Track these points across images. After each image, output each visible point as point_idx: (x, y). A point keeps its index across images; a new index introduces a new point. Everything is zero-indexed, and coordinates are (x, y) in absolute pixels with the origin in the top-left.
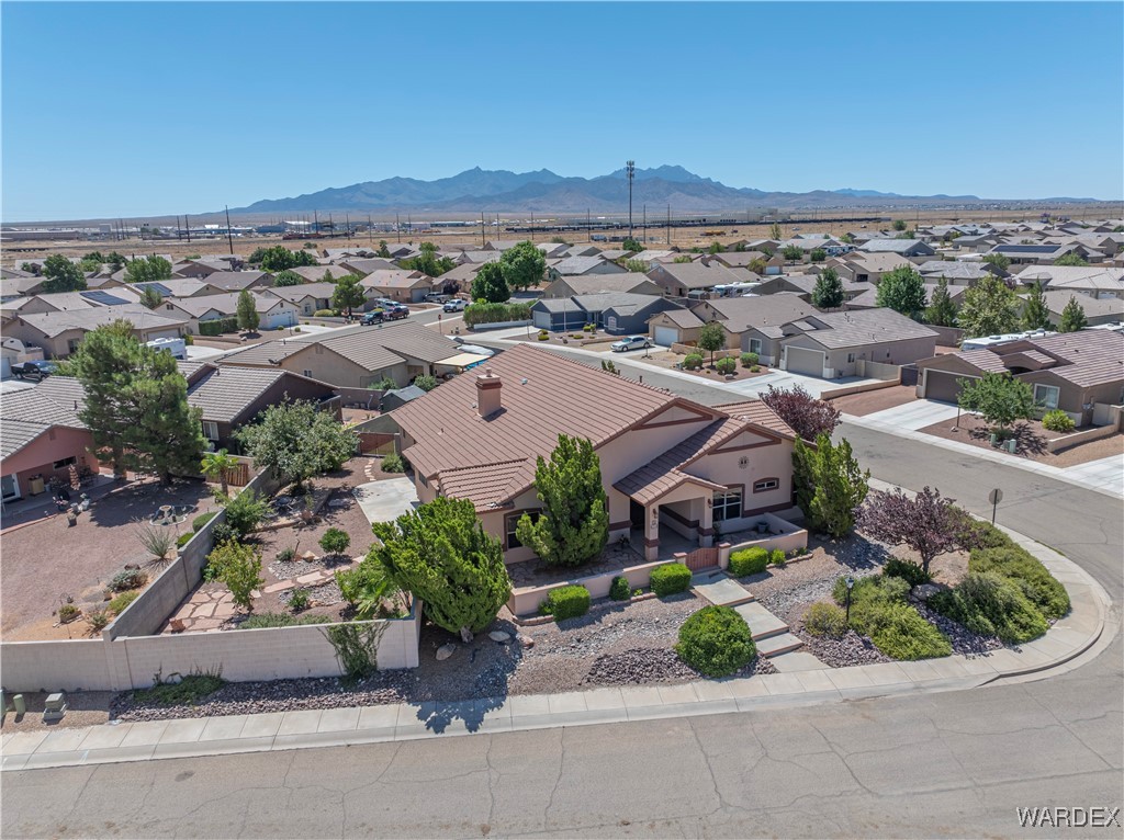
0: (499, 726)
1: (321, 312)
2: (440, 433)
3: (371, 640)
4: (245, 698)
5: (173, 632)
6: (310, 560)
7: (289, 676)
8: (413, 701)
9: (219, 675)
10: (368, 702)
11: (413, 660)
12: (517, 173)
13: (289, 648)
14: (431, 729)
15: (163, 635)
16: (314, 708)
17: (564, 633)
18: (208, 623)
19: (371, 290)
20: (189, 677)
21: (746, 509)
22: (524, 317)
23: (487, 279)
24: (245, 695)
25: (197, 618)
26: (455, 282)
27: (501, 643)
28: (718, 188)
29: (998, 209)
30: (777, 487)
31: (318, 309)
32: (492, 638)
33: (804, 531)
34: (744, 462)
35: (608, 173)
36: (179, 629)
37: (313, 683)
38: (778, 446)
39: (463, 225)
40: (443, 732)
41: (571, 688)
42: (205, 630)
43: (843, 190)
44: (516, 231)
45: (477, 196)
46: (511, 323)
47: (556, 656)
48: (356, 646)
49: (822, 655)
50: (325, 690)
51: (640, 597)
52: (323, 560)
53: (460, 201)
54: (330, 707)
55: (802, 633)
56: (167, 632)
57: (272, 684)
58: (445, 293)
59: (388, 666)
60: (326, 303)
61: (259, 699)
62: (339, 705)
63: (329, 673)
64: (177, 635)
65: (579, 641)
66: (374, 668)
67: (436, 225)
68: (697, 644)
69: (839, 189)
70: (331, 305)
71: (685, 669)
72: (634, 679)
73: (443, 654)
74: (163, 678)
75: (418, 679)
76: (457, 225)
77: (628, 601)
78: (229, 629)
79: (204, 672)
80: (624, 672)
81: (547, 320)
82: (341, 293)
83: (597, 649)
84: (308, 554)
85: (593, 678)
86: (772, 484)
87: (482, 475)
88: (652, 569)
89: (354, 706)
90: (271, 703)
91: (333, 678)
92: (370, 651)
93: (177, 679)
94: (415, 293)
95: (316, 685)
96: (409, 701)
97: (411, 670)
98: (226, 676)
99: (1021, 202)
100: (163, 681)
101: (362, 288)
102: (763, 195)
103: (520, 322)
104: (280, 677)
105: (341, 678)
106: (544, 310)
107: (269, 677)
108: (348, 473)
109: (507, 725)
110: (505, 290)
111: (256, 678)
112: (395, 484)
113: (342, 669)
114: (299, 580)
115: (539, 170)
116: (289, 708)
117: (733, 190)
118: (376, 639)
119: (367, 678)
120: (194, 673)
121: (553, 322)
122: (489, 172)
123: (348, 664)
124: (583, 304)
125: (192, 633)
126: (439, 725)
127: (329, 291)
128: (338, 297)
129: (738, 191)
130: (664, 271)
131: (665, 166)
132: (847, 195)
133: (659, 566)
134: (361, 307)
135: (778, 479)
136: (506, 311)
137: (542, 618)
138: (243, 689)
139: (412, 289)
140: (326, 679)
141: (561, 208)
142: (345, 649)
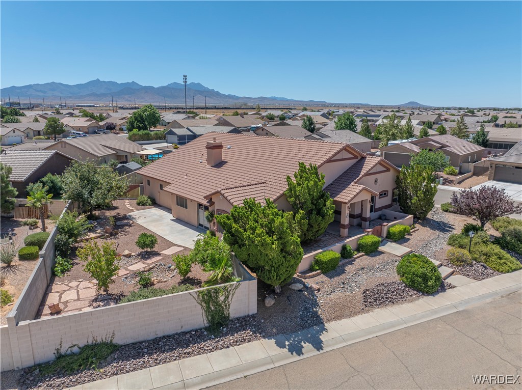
0: (337, 343)
1: (36, 137)
2: (186, 177)
3: (227, 298)
4: (139, 355)
5: (52, 314)
6: (129, 256)
7: (167, 334)
8: (267, 336)
9: (111, 341)
10: (236, 343)
11: (253, 309)
12: (119, 82)
13: (168, 312)
14: (294, 353)
15: (43, 318)
16: (199, 354)
17: (333, 279)
18: (78, 304)
19: (66, 126)
20: (87, 347)
21: (376, 207)
22: (160, 138)
23: (135, 120)
24: (139, 353)
25: (67, 302)
26: (112, 124)
27: (300, 291)
28: (218, 94)
29: (335, 106)
30: (387, 196)
31: (34, 136)
32: (293, 288)
33: (410, 216)
34: (376, 181)
35: (165, 85)
36: (56, 310)
37: (188, 336)
38: (389, 172)
39: (93, 106)
40: (303, 354)
41: (359, 312)
42: (80, 309)
43: (272, 97)
44: (124, 109)
45: (98, 93)
46: (154, 141)
47: (338, 293)
48: (217, 303)
49: (468, 275)
50: (201, 339)
51: (357, 255)
52: (139, 255)
53: (90, 95)
54: (211, 351)
55: (450, 265)
56: (46, 315)
57: (156, 341)
58: (107, 129)
59: (237, 316)
60: (39, 133)
61: (152, 354)
62: (217, 348)
63: (196, 327)
64: (56, 316)
65: (343, 283)
66: (227, 318)
67: (79, 106)
68: (417, 276)
69: (270, 96)
70: (42, 133)
71: (412, 292)
72: (390, 301)
73: (270, 302)
74: (63, 351)
75: (262, 321)
76: (90, 106)
77: (352, 259)
78: (99, 306)
79: (99, 340)
80: (383, 298)
81: (175, 139)
82: (49, 126)
83: (359, 288)
84: (127, 252)
85: (368, 304)
86: (385, 194)
87: (246, 191)
88: (359, 239)
89: (228, 347)
90: (163, 356)
91: (201, 329)
92: (226, 306)
93: (76, 349)
94: (89, 129)
95: (191, 337)
96: (264, 337)
97: (253, 316)
98: (118, 341)
99: (343, 104)
100: (63, 354)
101: (63, 124)
102: (238, 98)
103: (159, 141)
104: (160, 335)
105: (206, 328)
106: (174, 134)
107: (152, 336)
108: (116, 208)
109: (341, 342)
110: (145, 125)
111: (141, 339)
112: (152, 211)
113: (206, 322)
114: (130, 268)
115: (130, 81)
116: (179, 357)
117: (224, 95)
118: (230, 297)
119: (227, 326)
120: (90, 342)
121: (179, 140)
122: (104, 82)
123: (210, 318)
124: (194, 131)
125: (69, 314)
126: (296, 349)
127: (42, 125)
128: (48, 129)
129: (227, 96)
130: (224, 119)
131: (192, 83)
132: (274, 99)
133: (362, 236)
134: (61, 135)
135: (388, 191)
136: (151, 135)
137: (314, 273)
138: (134, 348)
139: (88, 127)
140: (196, 331)
141: (143, 100)
142: (209, 307)
